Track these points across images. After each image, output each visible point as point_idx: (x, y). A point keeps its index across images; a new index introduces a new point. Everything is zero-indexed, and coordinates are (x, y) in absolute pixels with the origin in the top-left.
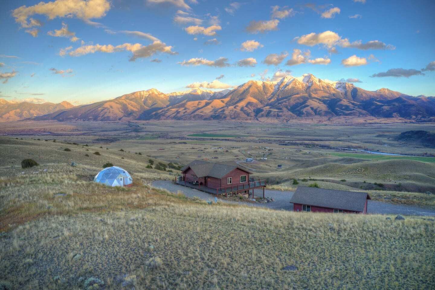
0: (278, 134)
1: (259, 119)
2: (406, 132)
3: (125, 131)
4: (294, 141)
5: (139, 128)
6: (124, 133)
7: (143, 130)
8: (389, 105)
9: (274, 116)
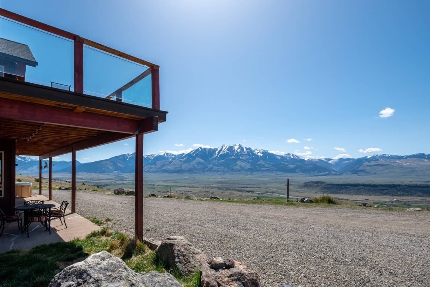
0: (219, 182)
1: (205, 173)
2: (307, 183)
3: (114, 180)
4: (229, 188)
5: (124, 178)
6: (114, 181)
7: (127, 179)
8: (293, 165)
9: (215, 171)
